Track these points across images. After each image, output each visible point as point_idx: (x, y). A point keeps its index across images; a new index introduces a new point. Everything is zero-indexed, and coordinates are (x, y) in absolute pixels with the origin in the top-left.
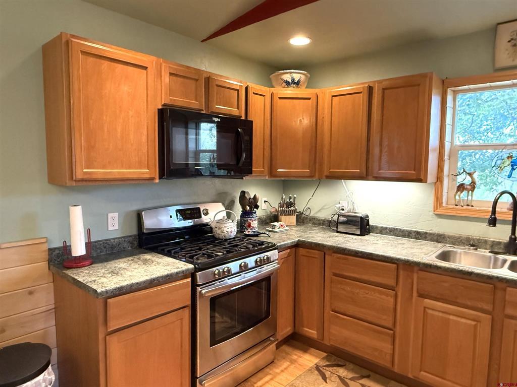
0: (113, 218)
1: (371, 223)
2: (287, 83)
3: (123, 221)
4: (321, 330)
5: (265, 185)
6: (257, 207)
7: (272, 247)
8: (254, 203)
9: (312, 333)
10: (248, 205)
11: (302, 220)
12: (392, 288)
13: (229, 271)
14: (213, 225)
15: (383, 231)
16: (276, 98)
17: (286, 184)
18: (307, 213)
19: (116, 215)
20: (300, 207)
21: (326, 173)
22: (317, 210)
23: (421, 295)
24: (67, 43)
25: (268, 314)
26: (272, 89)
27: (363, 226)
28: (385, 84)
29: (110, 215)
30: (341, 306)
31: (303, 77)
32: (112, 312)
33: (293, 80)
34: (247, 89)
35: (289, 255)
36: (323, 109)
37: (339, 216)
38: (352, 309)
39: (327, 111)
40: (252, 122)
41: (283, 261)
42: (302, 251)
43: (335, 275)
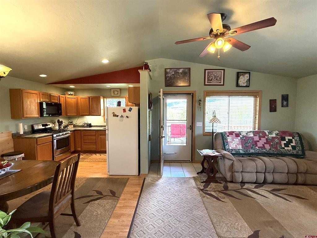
0: (26, 127)
1: (92, 125)
2: (69, 94)
3: (28, 127)
4: (81, 148)
5: (64, 118)
6: (63, 123)
7: (68, 131)
8: (62, 122)
9: (79, 149)
10: (60, 123)
11: (75, 126)
12: (95, 135)
13: (60, 135)
14: (52, 127)
15: (94, 126)
16: (66, 98)
17: (69, 118)
18: (76, 124)
19: (26, 126)
20: (74, 123)
21: (80, 114)
22: (78, 123)
23: (100, 135)
24: (22, 90)
25: (68, 145)
26: (65, 96)
27: (90, 126)
28: (92, 97)
29: (25, 126)
30: (86, 141)
31: (73, 93)
32: (38, 141)
33: (71, 94)
34: (59, 96)
35: (73, 133)
36: (79, 100)
37: (85, 124)
38: (88, 141)
39: (80, 101)
40: (61, 104)
41: (72, 134)
42: (75, 132)
43: (84, 135)
